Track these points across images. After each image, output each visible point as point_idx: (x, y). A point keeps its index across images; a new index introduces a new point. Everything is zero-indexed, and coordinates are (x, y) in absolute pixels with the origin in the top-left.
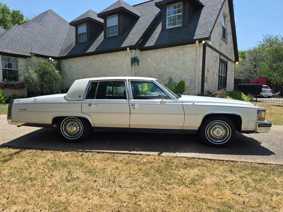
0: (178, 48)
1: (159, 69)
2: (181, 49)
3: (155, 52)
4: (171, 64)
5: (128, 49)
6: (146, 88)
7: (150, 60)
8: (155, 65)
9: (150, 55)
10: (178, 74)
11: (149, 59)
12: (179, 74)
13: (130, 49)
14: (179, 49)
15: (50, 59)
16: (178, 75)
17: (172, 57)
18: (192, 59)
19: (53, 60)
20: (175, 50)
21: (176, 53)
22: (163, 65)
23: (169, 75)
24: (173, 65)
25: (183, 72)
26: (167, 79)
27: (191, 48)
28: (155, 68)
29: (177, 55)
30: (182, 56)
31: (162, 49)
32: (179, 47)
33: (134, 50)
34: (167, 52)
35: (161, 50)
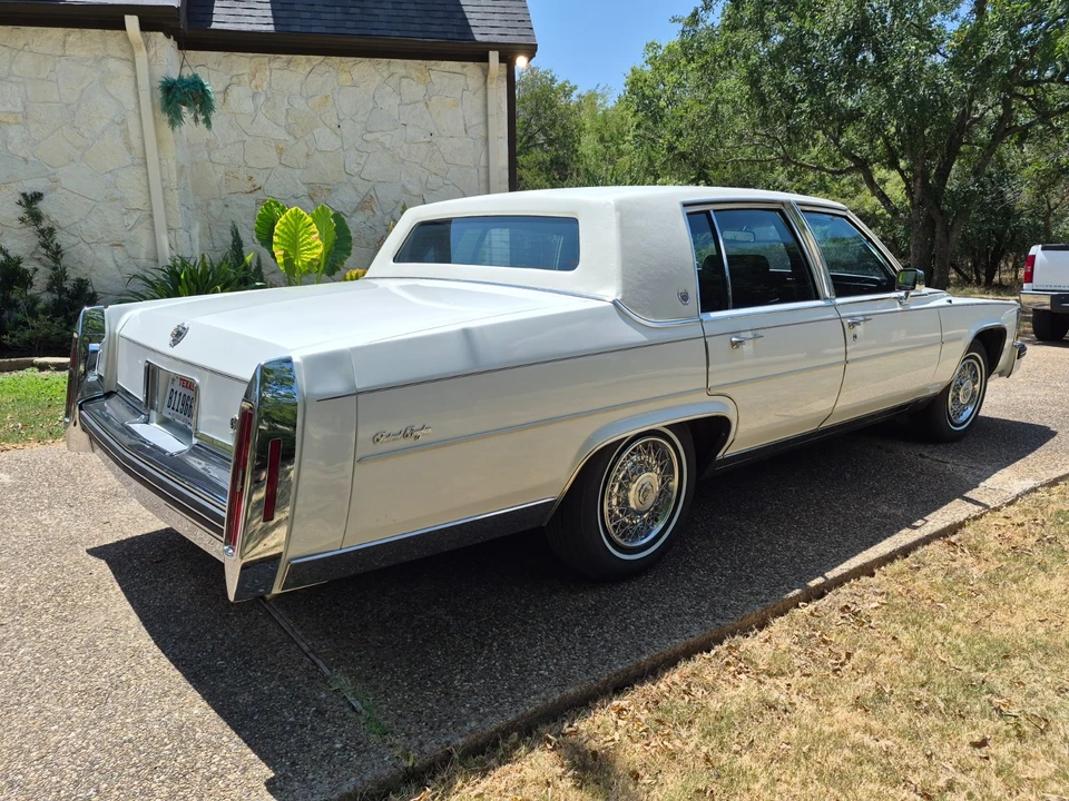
0: (399, 66)
1: (308, 156)
2: (414, 74)
3: (276, 65)
4: (367, 137)
5: (132, 22)
7: (248, 106)
8: (281, 134)
9: (246, 78)
10: (410, 187)
11: (242, 101)
12: (414, 190)
13: (142, 26)
14: (402, 72)
17: (371, 105)
18: (465, 125)
20: (386, 74)
21: (389, 89)
22: (325, 138)
23: (363, 189)
24: (382, 144)
25: (432, 179)
26: (355, 211)
27: (460, 80)
28: (281, 151)
29: (398, 101)
30: (422, 105)
32: (405, 66)
34: (344, 77)
35: (308, 61)
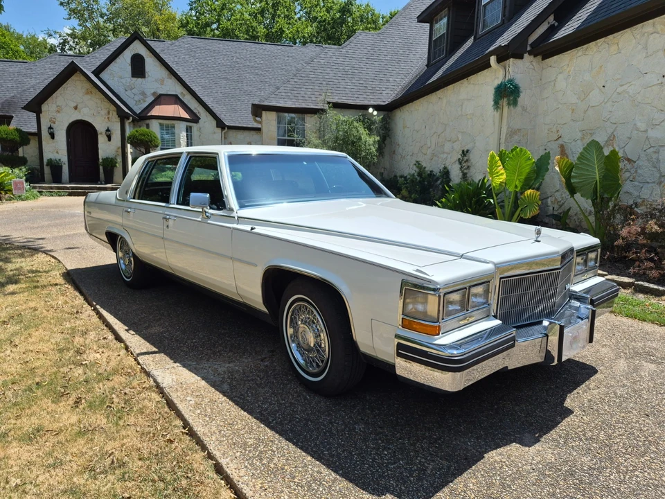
0: (648, 25)
1: (585, 112)
3: (580, 53)
4: (620, 90)
5: (493, 59)
6: (502, 174)
7: (563, 85)
8: (575, 100)
9: (565, 68)
10: (639, 125)
11: (561, 83)
12: (642, 126)
13: (499, 61)
15: (371, 110)
16: (637, 129)
17: (626, 64)
19: (375, 113)
20: (639, 36)
21: (640, 47)
22: (595, 98)
23: (610, 131)
24: (628, 93)
25: (657, 116)
28: (573, 111)
29: (644, 55)
30: (660, 54)
31: (600, 41)
32: (654, 24)
33: (511, 59)
34: (614, 48)
35: (597, 44)
